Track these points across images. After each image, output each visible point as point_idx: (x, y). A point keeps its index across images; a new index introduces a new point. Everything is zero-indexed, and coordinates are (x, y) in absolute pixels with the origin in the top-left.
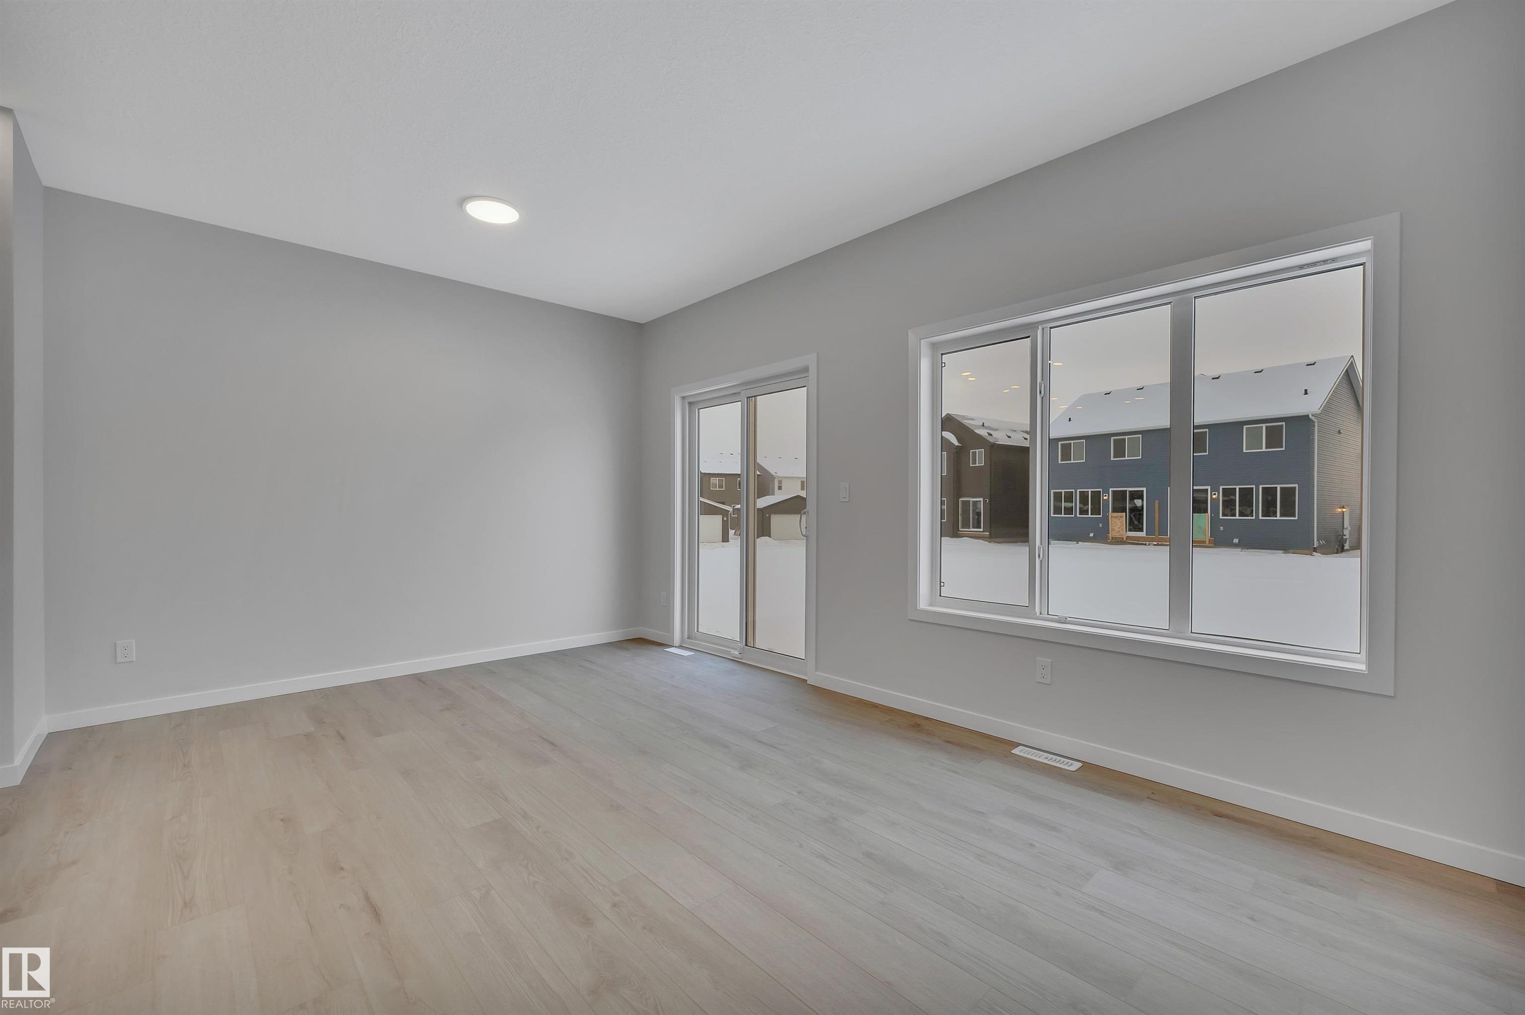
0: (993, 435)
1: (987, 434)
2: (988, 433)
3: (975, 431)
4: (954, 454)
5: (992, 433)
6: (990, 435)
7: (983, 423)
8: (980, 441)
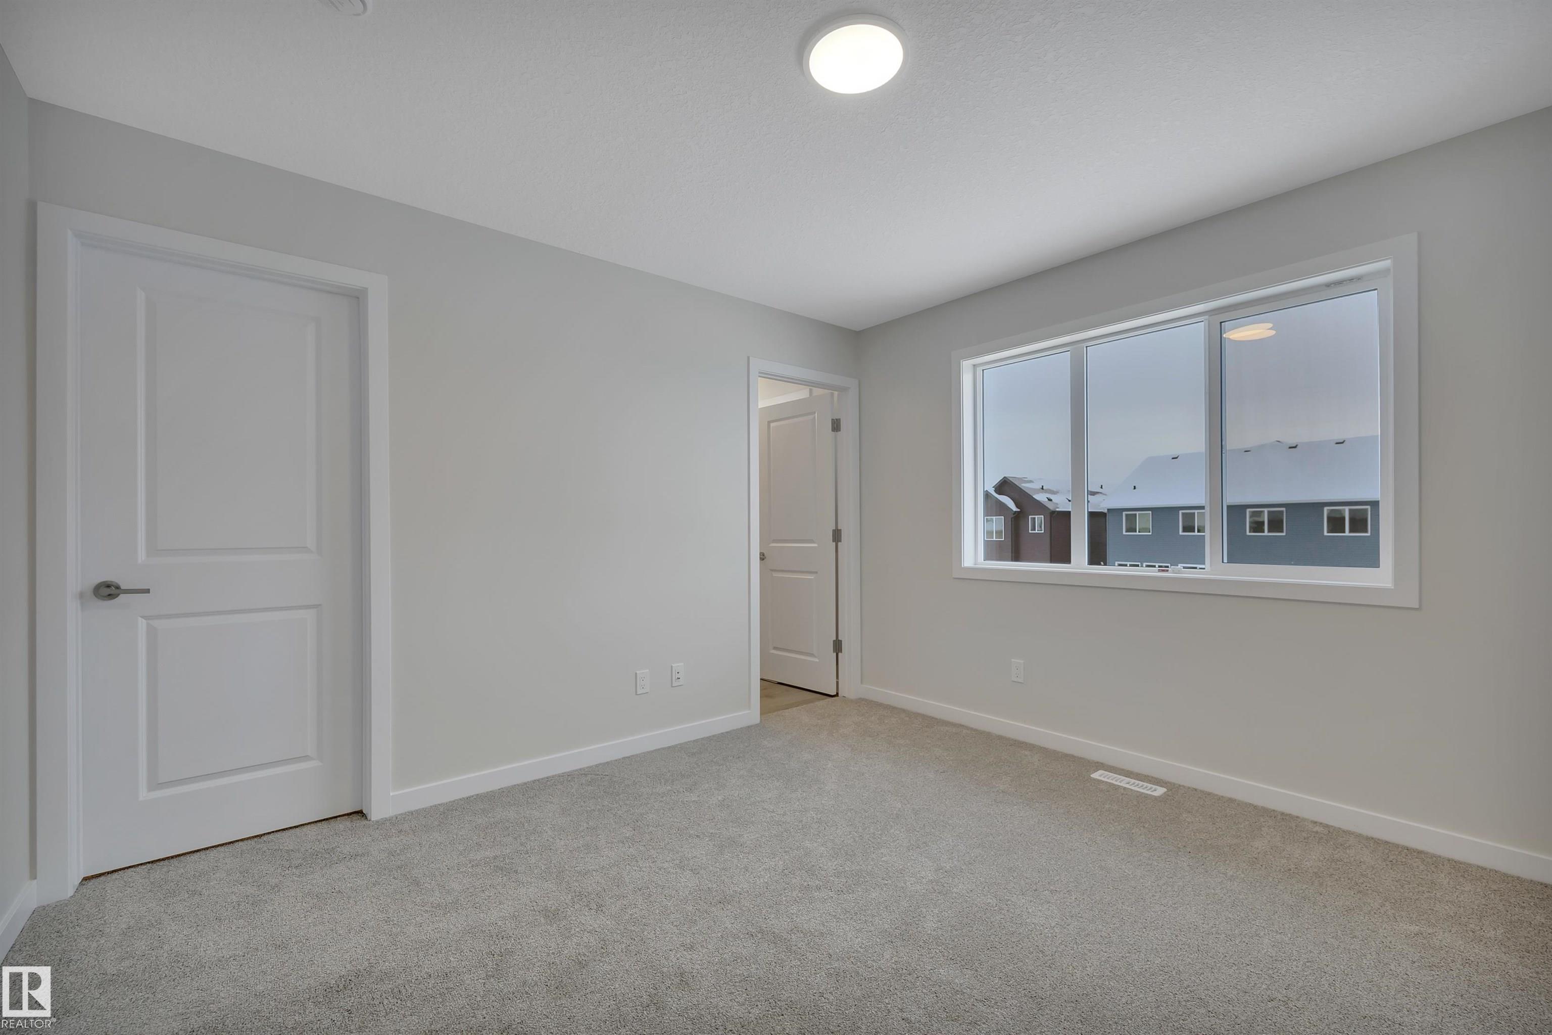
0: (1053, 500)
1: (1047, 500)
2: (1047, 498)
3: (1034, 496)
4: (1012, 518)
5: (1051, 498)
6: (1050, 500)
7: (1043, 486)
8: (1039, 507)
